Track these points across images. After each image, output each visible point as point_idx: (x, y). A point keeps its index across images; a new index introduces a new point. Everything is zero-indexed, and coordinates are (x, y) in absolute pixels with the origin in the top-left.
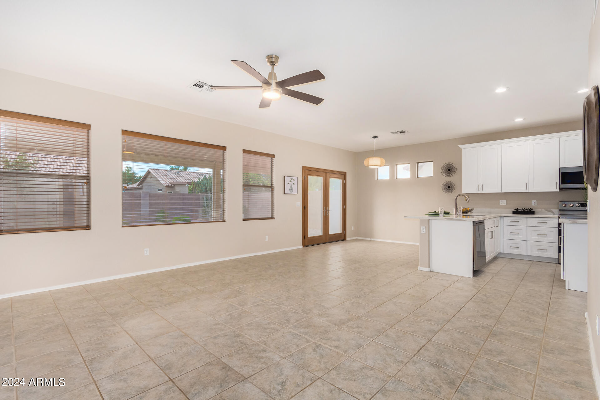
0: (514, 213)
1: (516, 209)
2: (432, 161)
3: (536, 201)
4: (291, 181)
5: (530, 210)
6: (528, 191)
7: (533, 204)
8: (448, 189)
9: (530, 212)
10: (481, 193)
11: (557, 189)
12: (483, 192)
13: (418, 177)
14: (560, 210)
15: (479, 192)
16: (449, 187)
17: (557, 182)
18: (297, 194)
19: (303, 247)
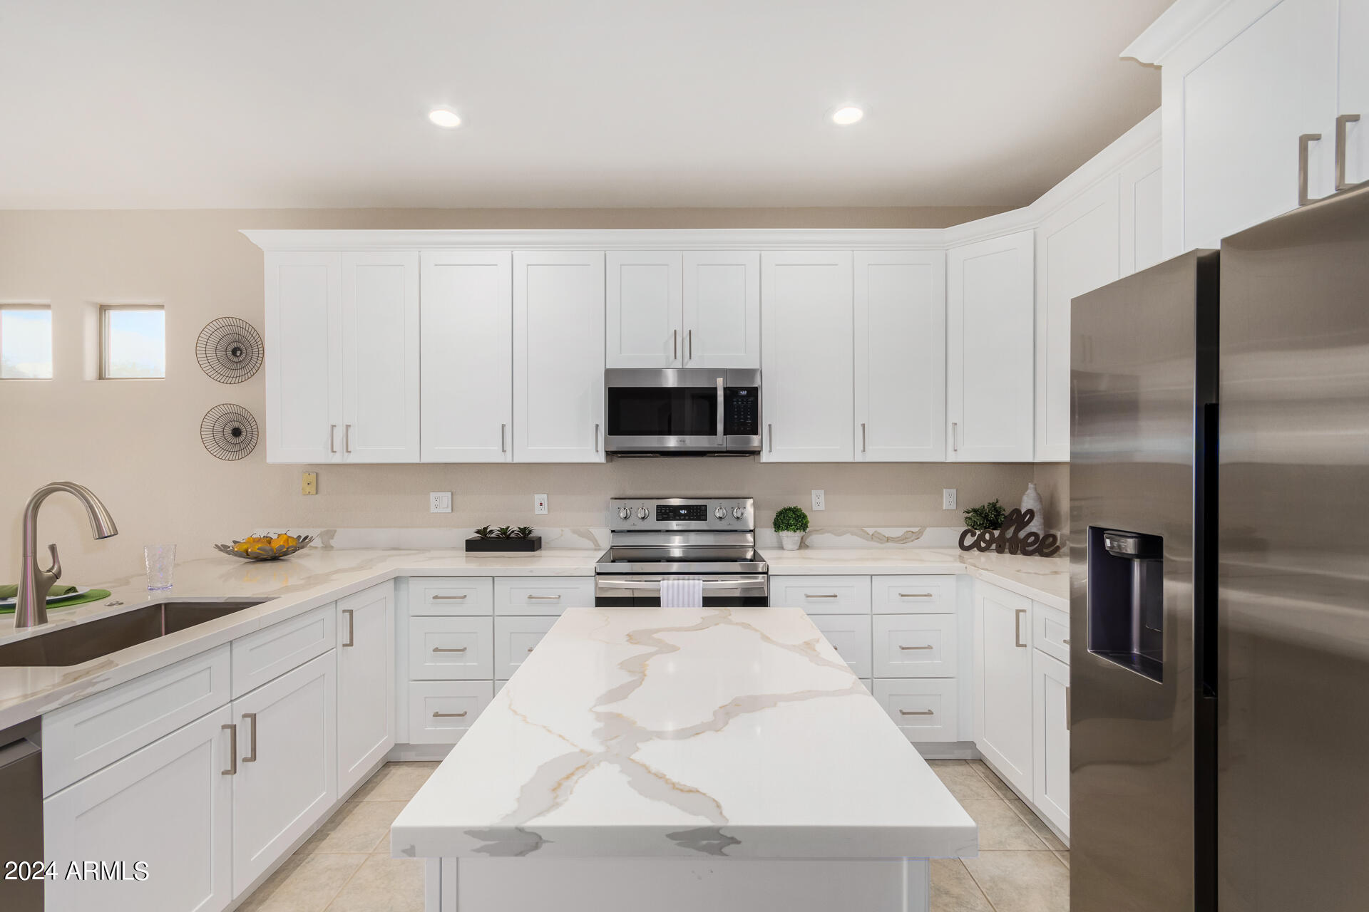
0: (471, 546)
1: (478, 532)
2: (161, 307)
3: (546, 495)
5: (525, 532)
6: (509, 460)
7: (538, 511)
8: (234, 440)
9: (524, 541)
10: (345, 462)
11: (597, 451)
12: (352, 459)
13: (101, 376)
14: (613, 531)
15: (337, 459)
16: (236, 432)
17: (597, 426)
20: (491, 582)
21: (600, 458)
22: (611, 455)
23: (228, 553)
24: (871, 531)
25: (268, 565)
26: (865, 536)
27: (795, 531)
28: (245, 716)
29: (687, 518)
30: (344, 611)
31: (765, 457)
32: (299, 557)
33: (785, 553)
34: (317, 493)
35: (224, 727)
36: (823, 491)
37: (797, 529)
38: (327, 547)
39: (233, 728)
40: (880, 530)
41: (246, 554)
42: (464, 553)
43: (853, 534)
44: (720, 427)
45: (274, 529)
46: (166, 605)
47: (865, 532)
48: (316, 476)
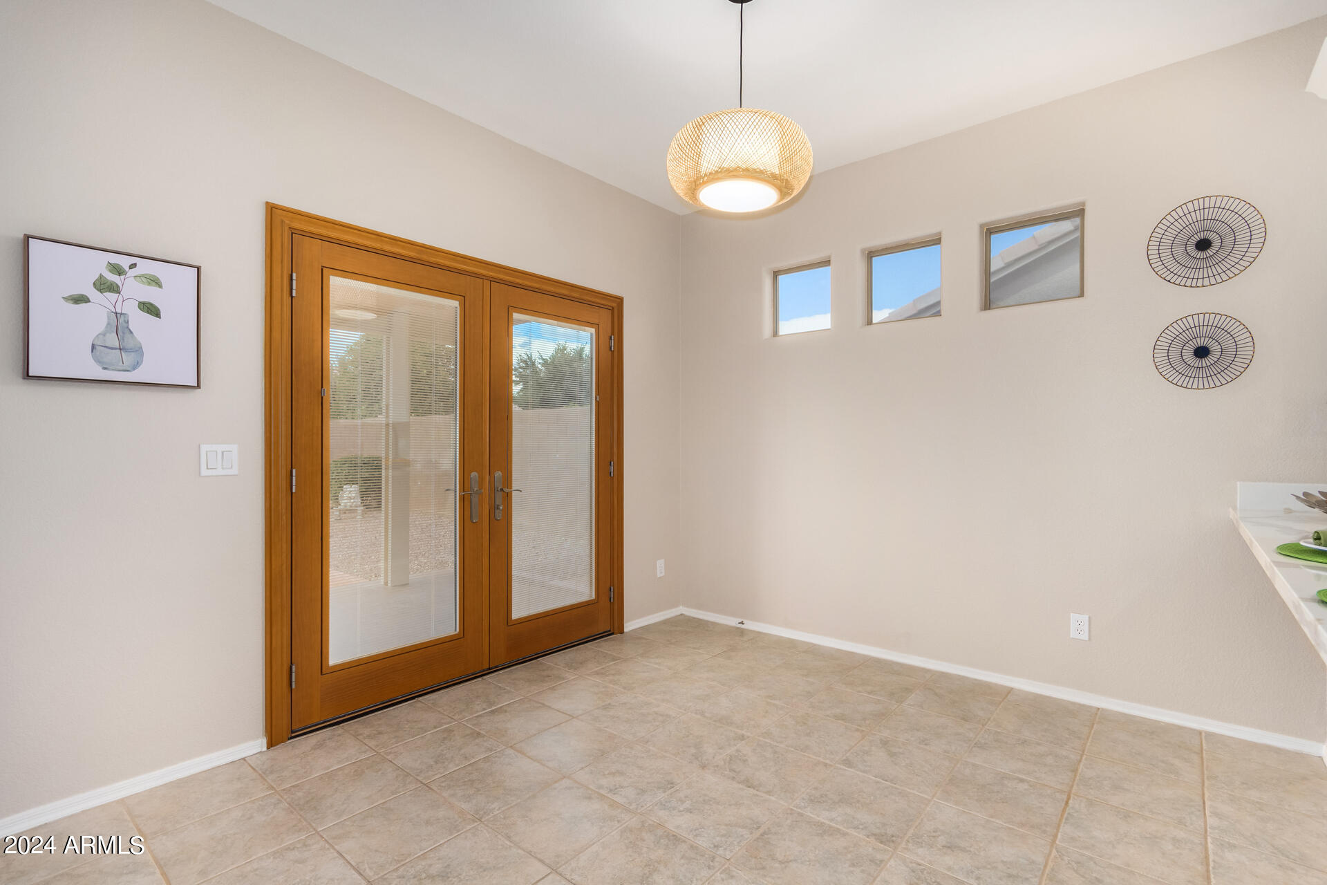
4: (103, 286)
8: (1198, 362)
13: (987, 307)
16: (1202, 352)
18: (198, 386)
19: (271, 744)
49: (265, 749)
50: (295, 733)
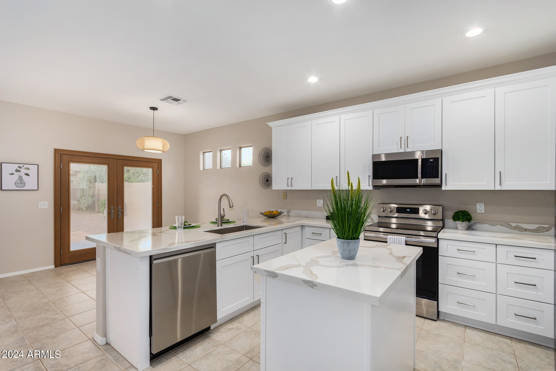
0: (327, 218)
2: (252, 146)
4: (17, 171)
6: (339, 189)
8: (266, 183)
10: (291, 189)
11: (370, 186)
12: (293, 188)
13: (240, 166)
14: (379, 216)
15: (289, 188)
16: (267, 181)
17: (369, 176)
18: (38, 190)
19: (56, 267)
20: (329, 230)
21: (371, 188)
22: (375, 187)
23: (263, 215)
24: (514, 225)
25: (272, 219)
26: (510, 227)
27: (462, 221)
28: (257, 255)
29: (410, 212)
30: (284, 233)
31: (444, 188)
32: (280, 217)
33: (458, 231)
34: (286, 199)
35: (252, 257)
36: (483, 204)
37: (464, 221)
38: (289, 216)
39: (253, 257)
40: (519, 224)
41: (266, 215)
42: (325, 220)
43: (502, 225)
44: (419, 175)
45: (274, 209)
46: (245, 226)
47: (510, 225)
48: (286, 194)
49: (54, 268)
50: (61, 265)
